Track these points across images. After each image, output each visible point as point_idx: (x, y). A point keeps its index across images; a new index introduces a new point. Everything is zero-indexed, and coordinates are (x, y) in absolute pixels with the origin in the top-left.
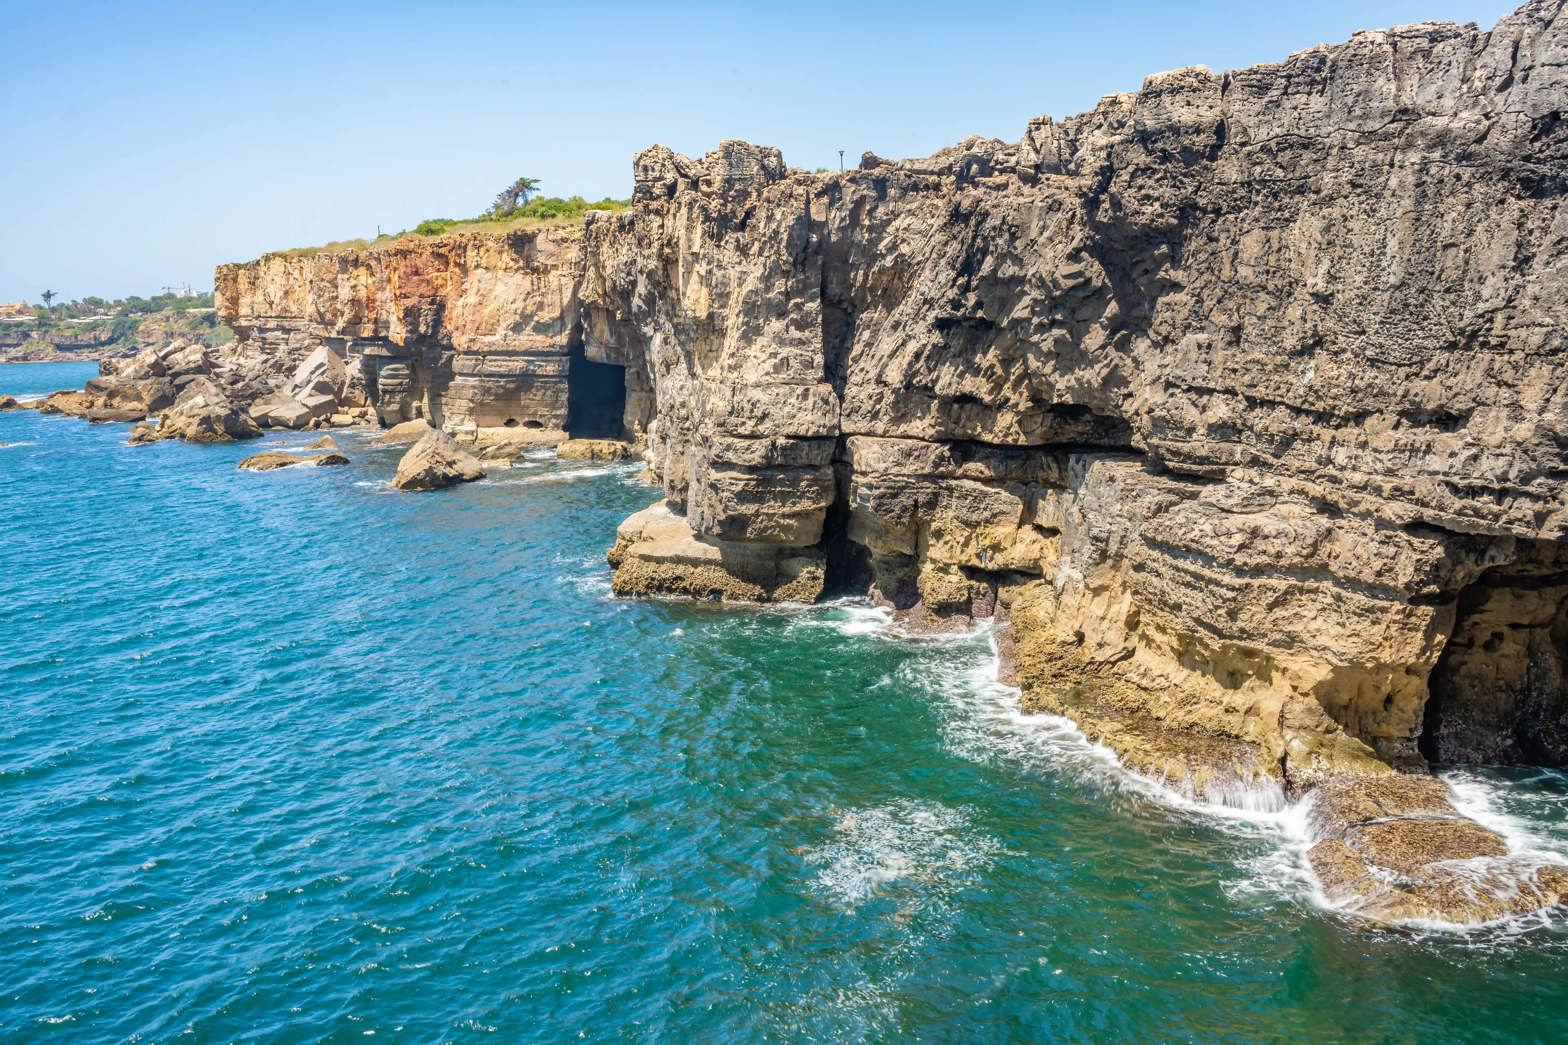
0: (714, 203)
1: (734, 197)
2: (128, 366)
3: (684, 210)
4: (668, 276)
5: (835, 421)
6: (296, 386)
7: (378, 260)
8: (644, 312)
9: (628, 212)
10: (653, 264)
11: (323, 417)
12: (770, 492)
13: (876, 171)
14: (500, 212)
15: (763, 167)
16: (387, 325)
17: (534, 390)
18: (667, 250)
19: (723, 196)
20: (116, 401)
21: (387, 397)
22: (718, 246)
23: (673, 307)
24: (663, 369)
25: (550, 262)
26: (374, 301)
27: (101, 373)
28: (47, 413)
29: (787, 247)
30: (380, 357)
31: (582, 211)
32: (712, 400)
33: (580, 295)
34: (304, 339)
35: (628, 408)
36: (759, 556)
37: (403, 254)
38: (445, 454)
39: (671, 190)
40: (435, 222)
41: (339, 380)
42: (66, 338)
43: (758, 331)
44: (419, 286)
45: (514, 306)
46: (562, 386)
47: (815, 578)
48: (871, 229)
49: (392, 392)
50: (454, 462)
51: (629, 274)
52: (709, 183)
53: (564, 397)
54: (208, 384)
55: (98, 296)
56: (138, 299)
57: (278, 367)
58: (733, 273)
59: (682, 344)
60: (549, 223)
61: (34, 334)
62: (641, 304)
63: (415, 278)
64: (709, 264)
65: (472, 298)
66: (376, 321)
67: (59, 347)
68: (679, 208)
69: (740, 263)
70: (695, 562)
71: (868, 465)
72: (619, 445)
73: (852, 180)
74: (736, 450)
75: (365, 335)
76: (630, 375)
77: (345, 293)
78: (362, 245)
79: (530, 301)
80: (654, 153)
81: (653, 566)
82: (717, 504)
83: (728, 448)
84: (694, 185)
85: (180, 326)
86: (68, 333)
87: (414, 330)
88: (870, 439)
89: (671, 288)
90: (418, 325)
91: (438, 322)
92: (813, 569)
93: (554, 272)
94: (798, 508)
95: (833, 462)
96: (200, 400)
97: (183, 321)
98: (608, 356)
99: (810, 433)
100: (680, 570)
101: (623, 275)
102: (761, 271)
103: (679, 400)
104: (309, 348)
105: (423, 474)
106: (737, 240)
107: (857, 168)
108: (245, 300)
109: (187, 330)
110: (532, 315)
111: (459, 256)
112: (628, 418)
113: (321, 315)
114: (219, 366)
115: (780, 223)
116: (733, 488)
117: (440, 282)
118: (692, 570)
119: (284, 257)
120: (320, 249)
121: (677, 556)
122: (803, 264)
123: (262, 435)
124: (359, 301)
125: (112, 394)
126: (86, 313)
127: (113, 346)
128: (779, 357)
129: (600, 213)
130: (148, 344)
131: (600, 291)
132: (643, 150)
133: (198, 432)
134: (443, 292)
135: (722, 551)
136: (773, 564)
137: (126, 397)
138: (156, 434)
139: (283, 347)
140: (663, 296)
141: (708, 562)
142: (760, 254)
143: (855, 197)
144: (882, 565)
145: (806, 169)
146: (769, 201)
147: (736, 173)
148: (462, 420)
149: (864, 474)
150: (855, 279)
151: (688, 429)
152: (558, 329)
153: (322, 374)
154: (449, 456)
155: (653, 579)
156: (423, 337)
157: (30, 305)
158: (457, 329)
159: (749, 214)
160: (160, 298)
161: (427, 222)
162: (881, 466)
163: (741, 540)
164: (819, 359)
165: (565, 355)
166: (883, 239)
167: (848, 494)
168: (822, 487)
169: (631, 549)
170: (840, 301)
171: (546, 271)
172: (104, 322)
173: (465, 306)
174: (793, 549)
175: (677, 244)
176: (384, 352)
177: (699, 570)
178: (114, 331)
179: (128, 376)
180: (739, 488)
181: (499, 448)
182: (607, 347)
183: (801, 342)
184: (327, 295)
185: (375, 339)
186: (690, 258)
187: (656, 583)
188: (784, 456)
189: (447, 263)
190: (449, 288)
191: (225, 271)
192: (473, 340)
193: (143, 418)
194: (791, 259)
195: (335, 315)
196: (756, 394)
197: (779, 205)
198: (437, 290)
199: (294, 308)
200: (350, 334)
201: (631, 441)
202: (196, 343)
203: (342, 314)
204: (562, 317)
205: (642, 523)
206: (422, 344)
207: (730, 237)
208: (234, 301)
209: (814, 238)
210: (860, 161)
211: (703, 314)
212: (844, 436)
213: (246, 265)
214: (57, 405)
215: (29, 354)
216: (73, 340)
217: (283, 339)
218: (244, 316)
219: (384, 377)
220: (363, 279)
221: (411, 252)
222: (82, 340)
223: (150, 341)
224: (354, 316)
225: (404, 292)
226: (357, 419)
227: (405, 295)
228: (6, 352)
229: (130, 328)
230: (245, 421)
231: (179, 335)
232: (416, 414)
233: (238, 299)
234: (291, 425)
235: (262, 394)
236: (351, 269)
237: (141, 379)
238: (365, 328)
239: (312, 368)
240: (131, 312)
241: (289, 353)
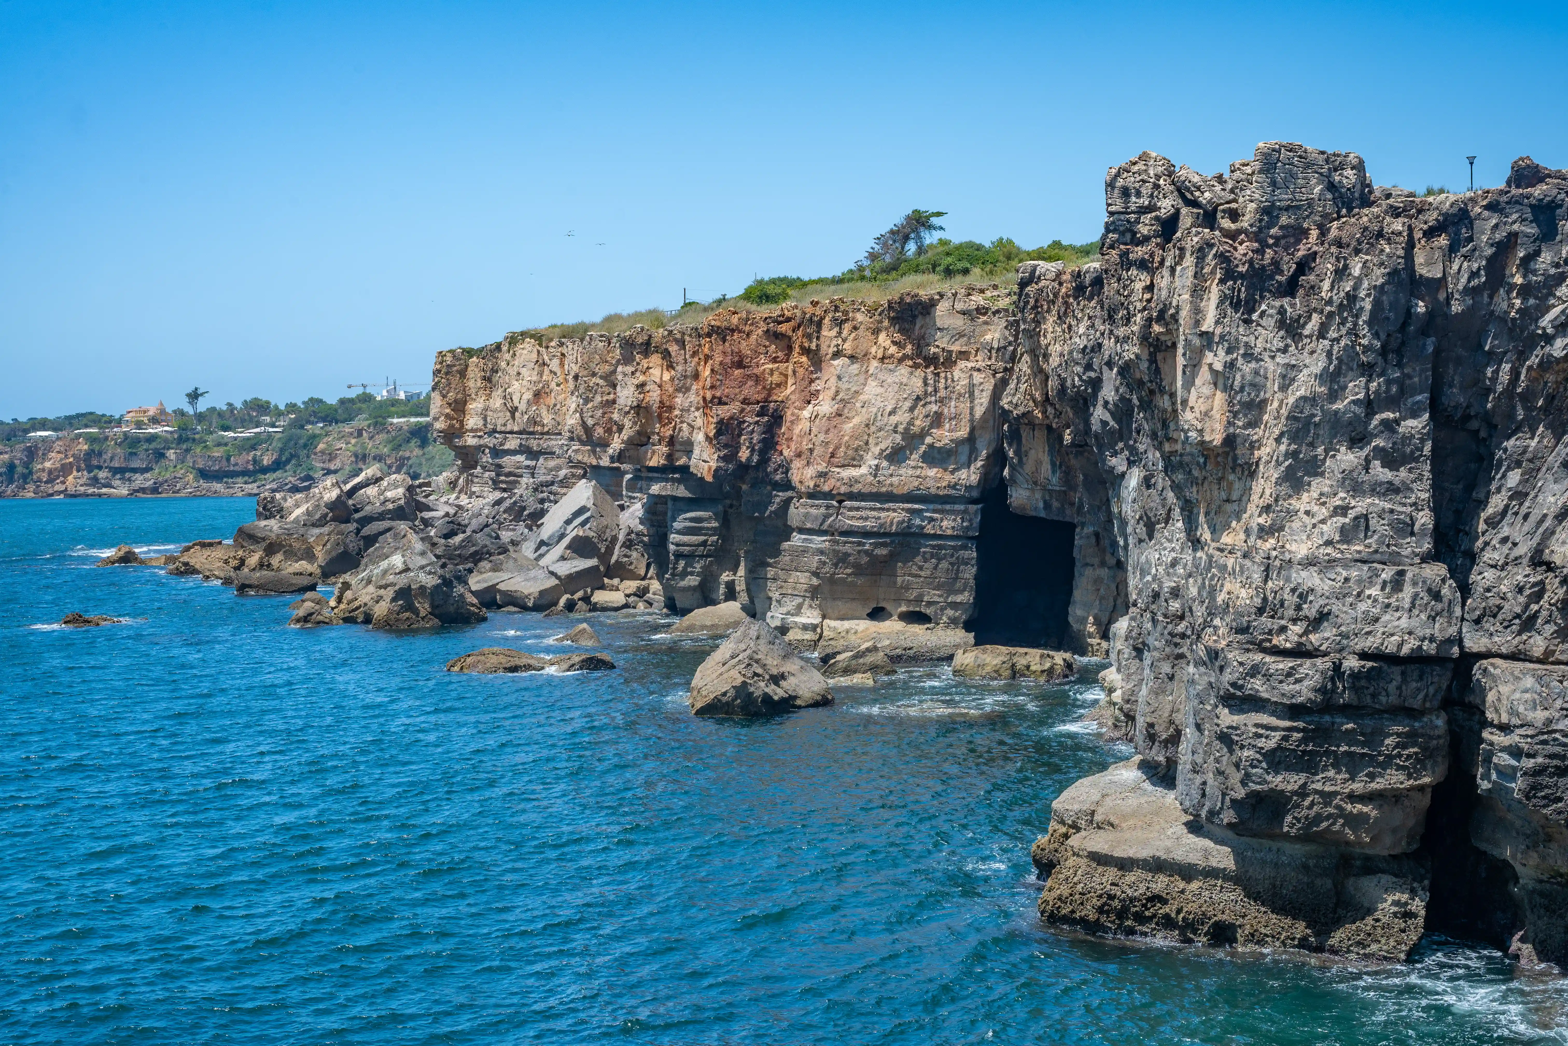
0: (1242, 249)
1: (1277, 239)
2: (297, 506)
3: (1189, 261)
4: (1158, 371)
5: (1452, 631)
6: (542, 543)
7: (682, 344)
8: (1112, 432)
9: (1093, 265)
10: (1131, 351)
11: (580, 594)
12: (1327, 753)
13: (1537, 191)
14: (878, 265)
15: (1332, 187)
16: (688, 448)
17: (918, 559)
18: (1157, 328)
19: (1259, 236)
20: (276, 560)
21: (682, 564)
22: (1247, 322)
23: (1165, 425)
24: (1141, 530)
25: (955, 348)
26: (671, 408)
27: (259, 516)
28: (179, 573)
29: (1370, 323)
30: (675, 499)
31: (1014, 263)
32: (1228, 586)
33: (1004, 402)
34: (559, 468)
35: (1078, 594)
36: (1305, 867)
37: (721, 333)
38: (769, 661)
39: (1169, 226)
40: (773, 281)
41: (608, 535)
42: (215, 460)
43: (1314, 468)
44: (742, 384)
45: (894, 419)
46: (966, 554)
47: (1408, 915)
48: (1525, 291)
49: (690, 557)
50: (783, 677)
51: (1089, 367)
52: (1234, 215)
53: (969, 573)
54: (413, 537)
55: (264, 397)
56: (320, 401)
57: (517, 512)
58: (1272, 367)
59: (1176, 488)
60: (958, 284)
61: (171, 454)
62: (1107, 417)
63: (737, 372)
64: (1229, 351)
65: (825, 406)
66: (672, 441)
67: (204, 474)
68: (1182, 257)
69: (1285, 350)
70: (1187, 872)
71: (1513, 712)
72: (1059, 658)
73: (1492, 207)
74: (1268, 676)
75: (653, 463)
76: (1082, 539)
77: (626, 395)
78: (656, 317)
79: (920, 411)
80: (1140, 166)
81: (1112, 873)
82: (1231, 770)
83: (1254, 671)
84: (1209, 218)
85: (378, 444)
86: (218, 453)
87: (730, 456)
88: (1519, 665)
89: (1162, 391)
90: (737, 448)
91: (769, 443)
92: (1405, 897)
93: (962, 364)
94: (1378, 784)
95: (1447, 704)
96: (397, 560)
97: (382, 436)
98: (1047, 506)
99: (1405, 650)
100: (1160, 883)
101: (1079, 369)
102: (1321, 365)
103: (1168, 584)
104: (566, 483)
105: (731, 694)
106: (1282, 311)
107: (1502, 185)
108: (475, 406)
109: (386, 450)
110: (922, 435)
111: (809, 337)
112: (1076, 611)
113: (588, 430)
114: (429, 509)
115: (1359, 281)
116: (1261, 743)
117: (776, 378)
118: (1182, 885)
119: (539, 337)
120: (593, 326)
121: (1157, 859)
122: (1399, 352)
123: (484, 619)
124: (647, 409)
125: (271, 549)
126: (246, 421)
127: (278, 474)
128: (1352, 514)
129: (1043, 266)
130: (329, 472)
131: (1038, 395)
132: (1122, 161)
133: (391, 613)
134: (780, 395)
135: (1239, 856)
136: (1329, 883)
137: (291, 554)
138: (326, 612)
139: (525, 480)
140: (1147, 405)
141: (1211, 873)
142: (1322, 335)
143: (1498, 237)
144: (1537, 899)
145: (1407, 189)
146: (1339, 243)
147: (1283, 197)
148: (799, 607)
149: (1505, 728)
150: (1494, 379)
151: (1183, 636)
152: (964, 458)
153: (583, 524)
154: (774, 664)
155: (1111, 897)
156: (744, 468)
157: (169, 410)
158: (799, 455)
159: (1304, 266)
160: (351, 401)
161: (760, 282)
162: (1539, 716)
163: (1272, 837)
164: (1424, 519)
165: (974, 502)
166: (1548, 309)
167: (1474, 764)
168: (1424, 749)
169: (1074, 841)
170: (1467, 418)
171: (949, 362)
172: (270, 436)
173: (813, 419)
174: (1368, 858)
175: (1175, 318)
176: (681, 492)
177: (1195, 885)
178: (282, 451)
179: (296, 521)
180: (1272, 744)
181: (856, 656)
182: (1044, 489)
183: (1391, 489)
184: (598, 399)
185: (667, 470)
186: (1197, 341)
187: (1116, 903)
188: (1354, 688)
189: (790, 348)
190: (790, 389)
191: (449, 359)
192: (823, 475)
193: (312, 588)
194: (1377, 344)
195: (609, 431)
196: (1310, 578)
197: (1357, 252)
198: (770, 391)
199: (547, 419)
200: (630, 460)
201: (1082, 651)
202: (398, 471)
203: (620, 429)
204: (971, 439)
205: (1096, 797)
206: (742, 478)
207: (1269, 306)
208: (459, 407)
209: (1421, 307)
210: (1508, 173)
211: (1216, 436)
212: (1470, 658)
213: (481, 350)
214: (192, 562)
215: (162, 484)
216: (224, 463)
217: (528, 467)
218: (472, 431)
219: (679, 532)
220: (656, 373)
221: (733, 331)
222: (236, 464)
223: (332, 467)
224: (639, 433)
225: (718, 394)
226: (632, 599)
227: (720, 399)
228: (129, 480)
229: (305, 446)
230: (462, 596)
231: (375, 458)
232: (725, 594)
233: (465, 403)
234: (530, 604)
235: (491, 555)
236: (638, 357)
237: (314, 525)
238: (654, 452)
239: (567, 515)
240: (309, 422)
241: (536, 490)
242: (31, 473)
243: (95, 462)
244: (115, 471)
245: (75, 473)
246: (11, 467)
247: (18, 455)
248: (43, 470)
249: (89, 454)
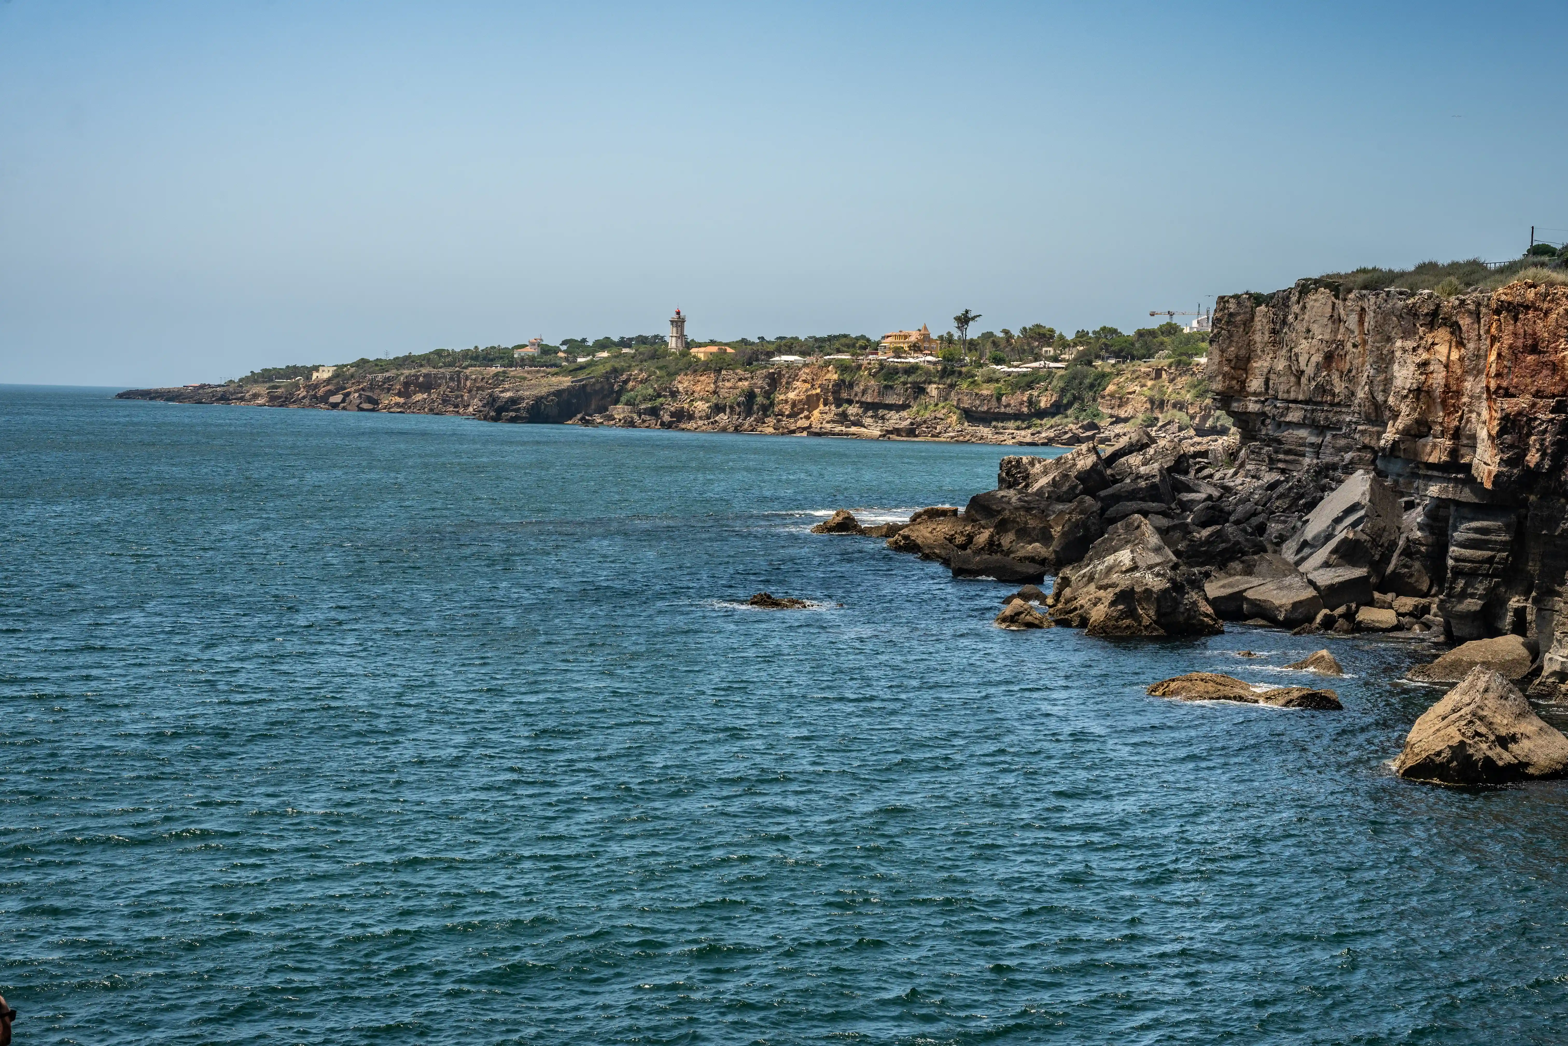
6: (1305, 544)
7: (1477, 316)
11: (1342, 610)
16: (1472, 445)
20: (1007, 540)
21: (1461, 583)
26: (1459, 394)
27: (1001, 481)
28: (896, 549)
30: (1458, 504)
34: (1344, 449)
37: (1512, 310)
38: (1498, 719)
41: (1384, 540)
42: (984, 399)
44: (1535, 373)
49: (1471, 575)
50: (1514, 739)
54: (1148, 529)
56: (1114, 331)
61: (933, 390)
63: (1530, 358)
66: (1456, 434)
67: (970, 416)
75: (1433, 459)
77: (1405, 375)
85: (1179, 388)
86: (986, 390)
87: (1515, 460)
90: (1525, 451)
96: (1125, 556)
97: (1186, 379)
104: (1349, 469)
105: (1447, 754)
108: (1260, 365)
109: (1189, 397)
114: (1190, 490)
119: (1335, 287)
123: (1219, 633)
124: (1429, 393)
125: (1004, 525)
126: (1022, 354)
127: (1057, 419)
133: (1108, 617)
137: (1024, 534)
139: (1307, 461)
153: (1354, 525)
154: (1503, 723)
156: (1532, 475)
157: (934, 336)
160: (1152, 333)
172: (1050, 374)
176: (1466, 495)
178: (1063, 391)
179: (1040, 492)
185: (1450, 469)
191: (1232, 306)
193: (1037, 578)
199: (1339, 387)
200: (1406, 454)
203: (1396, 416)
206: (1528, 488)
208: (1241, 365)
213: (1272, 296)
214: (913, 536)
215: (919, 425)
216: (994, 403)
217: (1312, 445)
218: (1255, 394)
219: (1462, 545)
220: (1442, 350)
221: (1527, 308)
222: (1008, 405)
223: (1122, 414)
224: (1417, 421)
225: (1505, 384)
226: (1405, 620)
227: (1506, 389)
228: (883, 418)
229: (1091, 386)
230: (1195, 603)
231: (1174, 406)
232: (1513, 623)
233: (1249, 359)
234: (1281, 617)
235: (1244, 553)
236: (1421, 330)
237: (1060, 499)
238: (1435, 446)
239: (1337, 512)
240: (1098, 357)
241: (1318, 473)
242: (772, 404)
243: (845, 395)
244: (867, 407)
245: (821, 407)
246: (750, 396)
247: (760, 382)
248: (786, 402)
249: (839, 385)
